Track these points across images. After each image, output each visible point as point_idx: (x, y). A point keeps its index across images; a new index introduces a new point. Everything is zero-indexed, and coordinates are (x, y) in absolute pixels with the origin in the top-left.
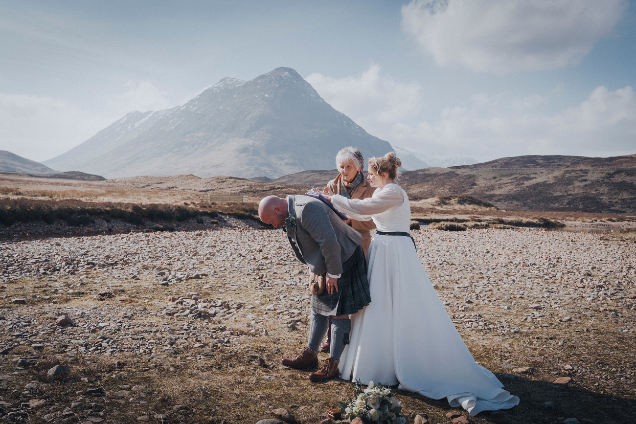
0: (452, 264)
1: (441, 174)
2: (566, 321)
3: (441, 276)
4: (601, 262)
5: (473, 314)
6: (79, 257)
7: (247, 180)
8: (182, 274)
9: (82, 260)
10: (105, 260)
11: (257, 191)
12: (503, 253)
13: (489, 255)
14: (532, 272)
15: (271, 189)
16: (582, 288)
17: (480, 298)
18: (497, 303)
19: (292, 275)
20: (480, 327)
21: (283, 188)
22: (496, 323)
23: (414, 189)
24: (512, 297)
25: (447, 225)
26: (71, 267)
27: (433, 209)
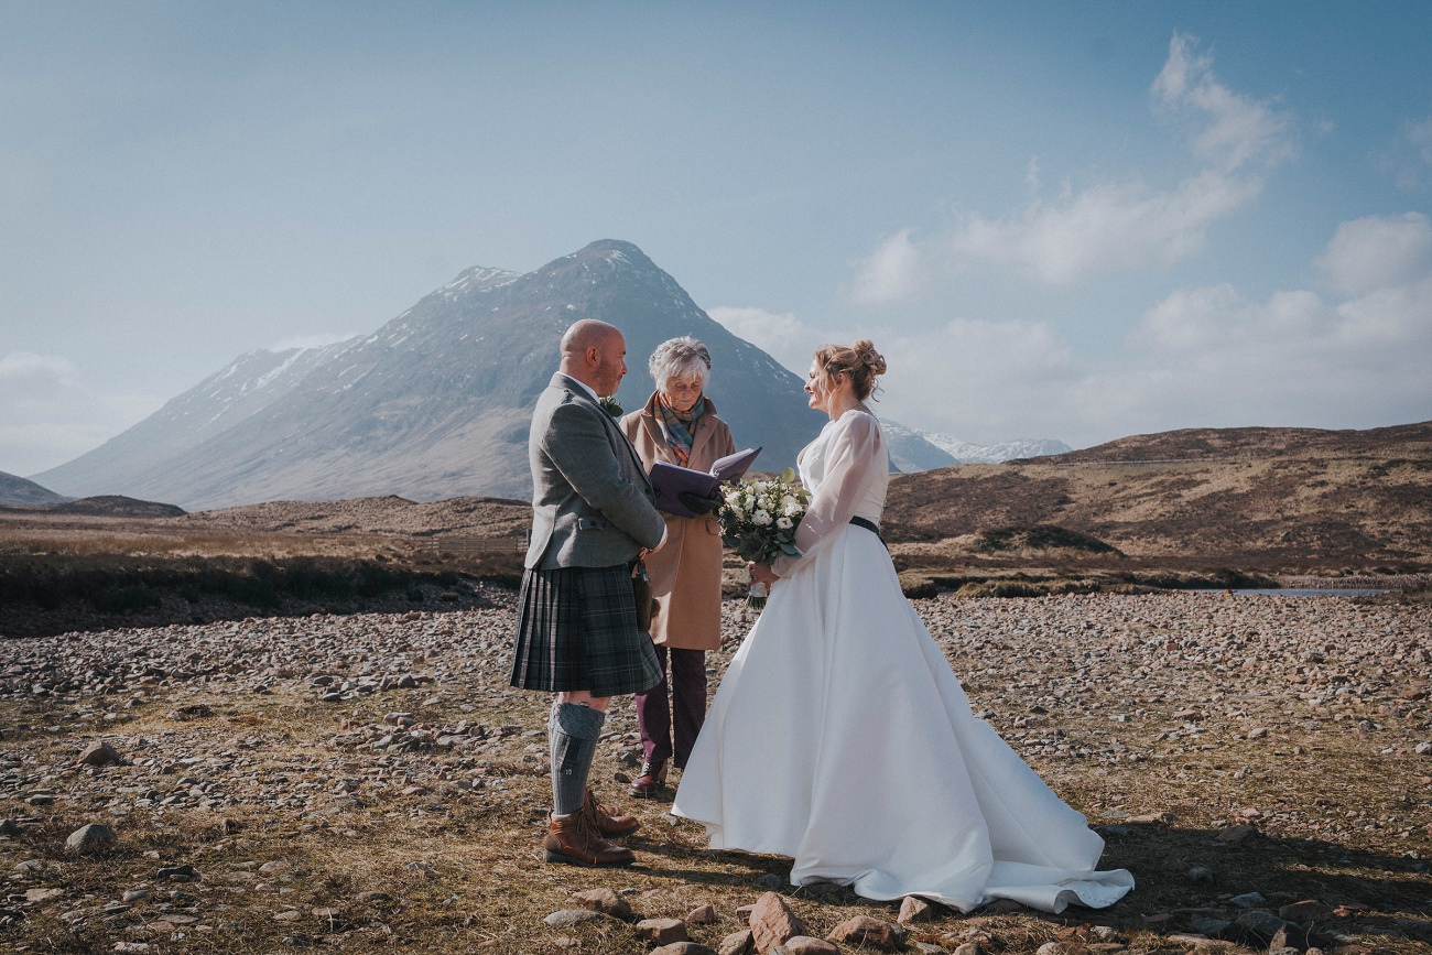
0: (1005, 648)
1: (986, 479)
2: (1255, 739)
3: (977, 669)
4: (1349, 639)
5: (1046, 731)
12: (1125, 626)
13: (1093, 632)
14: (1187, 657)
17: (1063, 704)
18: (1101, 712)
20: (1060, 754)
22: (1097, 744)
23: (925, 516)
25: (1000, 587)
27: (970, 559)
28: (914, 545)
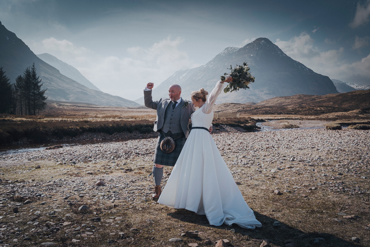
0: (344, 151)
1: (364, 94)
3: (331, 158)
5: (339, 182)
6: (133, 150)
7: (241, 104)
9: (134, 152)
10: (145, 151)
11: (247, 110)
15: (255, 109)
17: (350, 172)
18: (360, 175)
20: (338, 190)
21: (262, 108)
22: (352, 187)
23: (345, 105)
25: (360, 126)
26: (127, 155)
27: (356, 116)
28: (341, 113)
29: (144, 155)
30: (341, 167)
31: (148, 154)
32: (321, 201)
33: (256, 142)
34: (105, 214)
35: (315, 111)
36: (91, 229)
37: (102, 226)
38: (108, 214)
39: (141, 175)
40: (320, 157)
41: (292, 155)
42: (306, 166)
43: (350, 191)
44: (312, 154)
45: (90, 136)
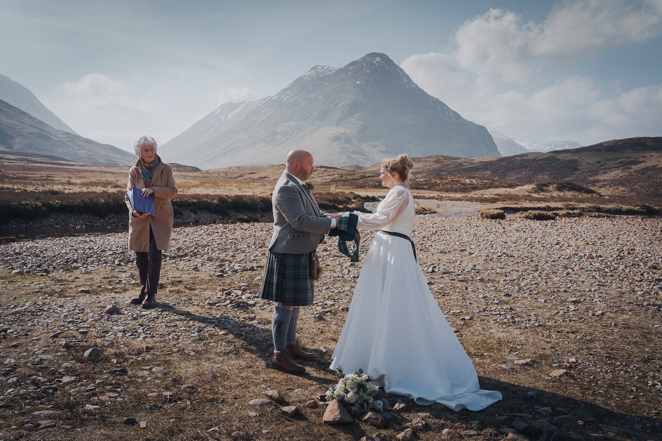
1: (540, 160)
2: (598, 316)
3: (492, 268)
5: (504, 307)
7: (337, 169)
8: (239, 266)
11: (348, 180)
12: (574, 244)
13: (558, 247)
14: (593, 264)
15: (362, 178)
16: (639, 281)
17: (521, 291)
18: (536, 296)
19: (344, 267)
20: (505, 320)
21: (373, 177)
22: (524, 316)
23: (511, 176)
24: (555, 290)
27: (528, 196)
28: (504, 189)
29: (174, 258)
30: (508, 284)
31: (182, 256)
32: (480, 338)
33: (368, 238)
34: (132, 362)
35: (463, 184)
36: (114, 388)
37: (131, 382)
38: (138, 363)
39: (182, 294)
40: (475, 266)
41: (431, 263)
42: (453, 281)
43: (522, 322)
44: (461, 261)
45: (63, 220)
